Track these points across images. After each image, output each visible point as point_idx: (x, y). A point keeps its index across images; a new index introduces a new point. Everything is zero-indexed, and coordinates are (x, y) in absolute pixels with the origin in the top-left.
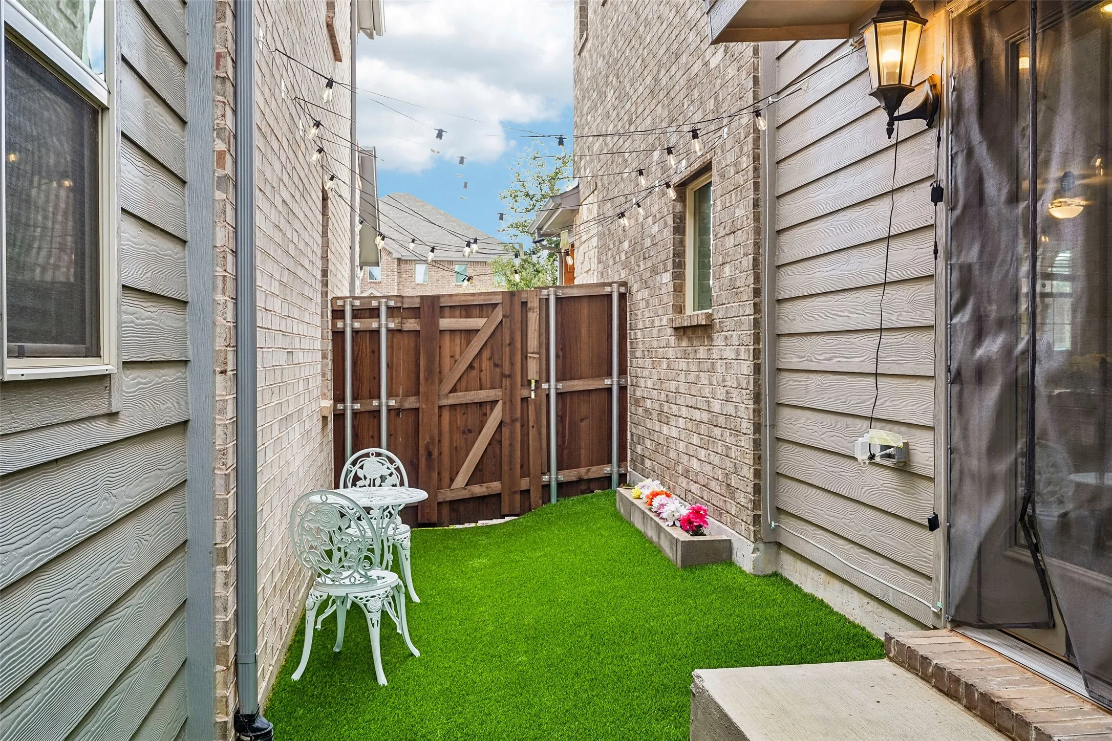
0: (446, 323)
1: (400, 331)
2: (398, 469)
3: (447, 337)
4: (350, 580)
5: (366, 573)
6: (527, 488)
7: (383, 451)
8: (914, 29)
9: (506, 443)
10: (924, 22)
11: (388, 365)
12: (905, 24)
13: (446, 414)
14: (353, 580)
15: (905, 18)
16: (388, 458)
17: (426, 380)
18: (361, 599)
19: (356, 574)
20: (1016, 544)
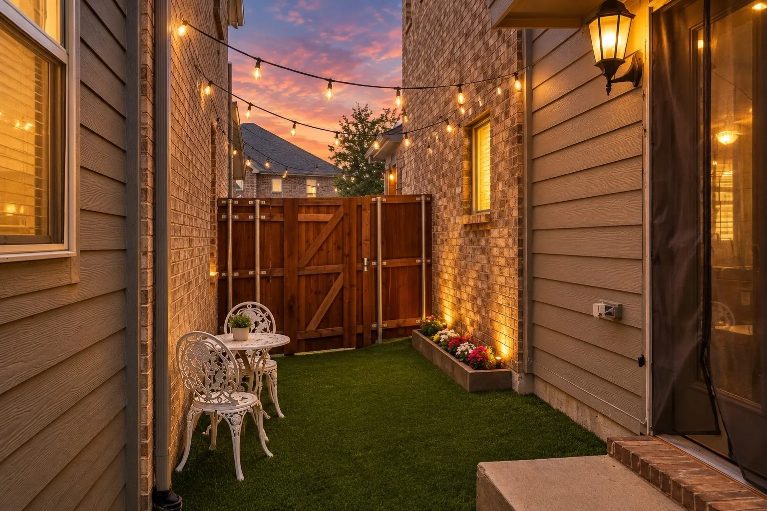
0: (302, 217)
1: (269, 221)
2: (269, 317)
3: (304, 226)
4: (218, 400)
5: (230, 395)
6: (361, 332)
7: (258, 304)
8: (625, 21)
9: (346, 301)
10: (632, 16)
11: (260, 248)
12: (619, 17)
13: (303, 280)
14: (220, 400)
15: (619, 14)
16: (261, 309)
17: (289, 256)
18: (226, 414)
19: (222, 396)
20: (698, 380)
